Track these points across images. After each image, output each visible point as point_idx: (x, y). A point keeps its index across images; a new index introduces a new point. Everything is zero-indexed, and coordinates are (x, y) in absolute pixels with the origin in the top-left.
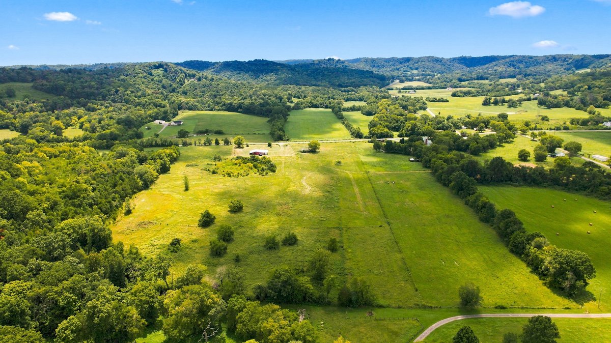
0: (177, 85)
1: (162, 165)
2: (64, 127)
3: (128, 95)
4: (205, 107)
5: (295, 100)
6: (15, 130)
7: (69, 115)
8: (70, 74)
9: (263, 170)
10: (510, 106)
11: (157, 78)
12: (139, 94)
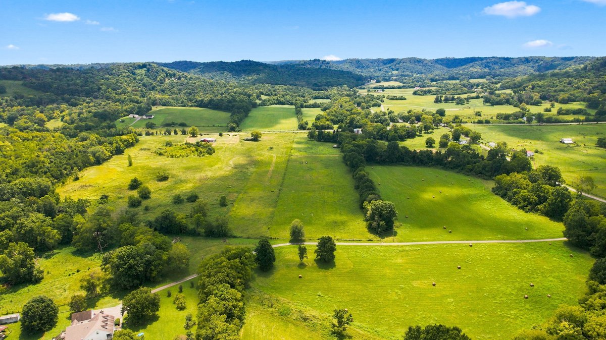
0: (158, 84)
1: (116, 147)
2: (46, 119)
3: (109, 92)
4: (178, 103)
5: (263, 97)
6: (3, 122)
7: (53, 110)
8: (57, 73)
9: (201, 152)
10: (458, 104)
11: (139, 77)
12: (120, 91)
